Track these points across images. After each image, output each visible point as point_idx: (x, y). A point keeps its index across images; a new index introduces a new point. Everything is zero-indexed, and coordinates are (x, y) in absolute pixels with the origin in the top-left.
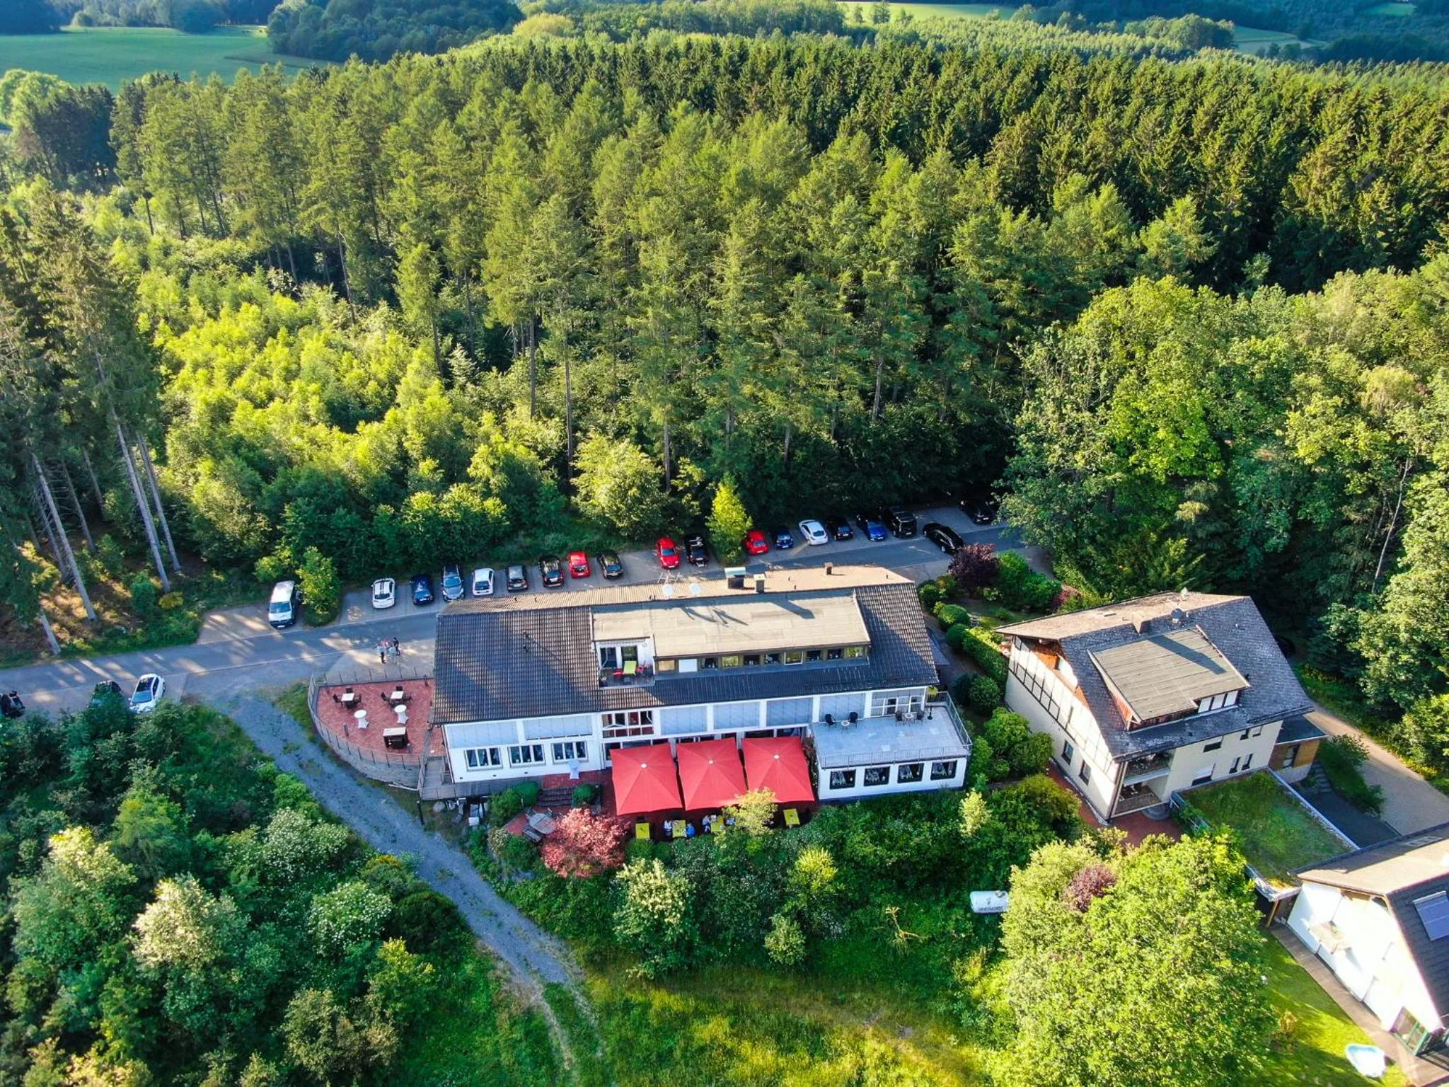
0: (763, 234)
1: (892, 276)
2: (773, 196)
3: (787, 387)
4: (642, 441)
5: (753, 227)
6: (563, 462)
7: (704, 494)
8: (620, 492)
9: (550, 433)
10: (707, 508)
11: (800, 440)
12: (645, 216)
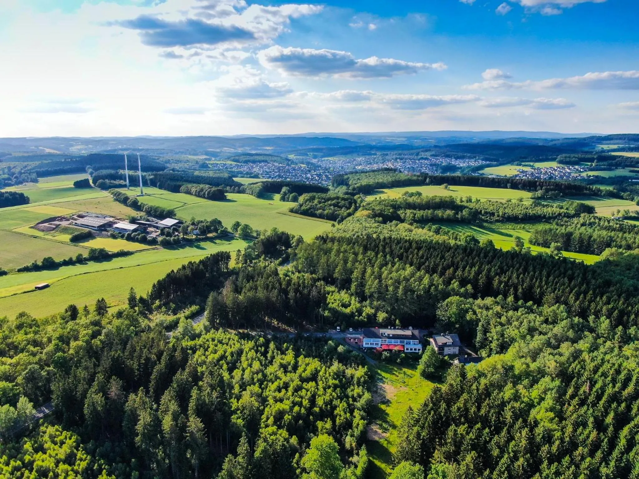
0: (405, 286)
1: (422, 293)
2: (408, 280)
3: (407, 307)
4: (387, 313)
5: (404, 285)
6: (375, 315)
7: (395, 321)
8: (383, 320)
9: (373, 311)
10: (395, 322)
11: (410, 314)
12: (390, 282)
